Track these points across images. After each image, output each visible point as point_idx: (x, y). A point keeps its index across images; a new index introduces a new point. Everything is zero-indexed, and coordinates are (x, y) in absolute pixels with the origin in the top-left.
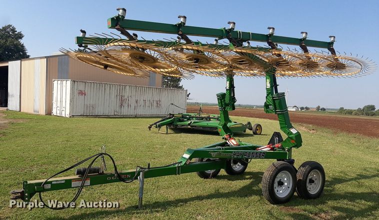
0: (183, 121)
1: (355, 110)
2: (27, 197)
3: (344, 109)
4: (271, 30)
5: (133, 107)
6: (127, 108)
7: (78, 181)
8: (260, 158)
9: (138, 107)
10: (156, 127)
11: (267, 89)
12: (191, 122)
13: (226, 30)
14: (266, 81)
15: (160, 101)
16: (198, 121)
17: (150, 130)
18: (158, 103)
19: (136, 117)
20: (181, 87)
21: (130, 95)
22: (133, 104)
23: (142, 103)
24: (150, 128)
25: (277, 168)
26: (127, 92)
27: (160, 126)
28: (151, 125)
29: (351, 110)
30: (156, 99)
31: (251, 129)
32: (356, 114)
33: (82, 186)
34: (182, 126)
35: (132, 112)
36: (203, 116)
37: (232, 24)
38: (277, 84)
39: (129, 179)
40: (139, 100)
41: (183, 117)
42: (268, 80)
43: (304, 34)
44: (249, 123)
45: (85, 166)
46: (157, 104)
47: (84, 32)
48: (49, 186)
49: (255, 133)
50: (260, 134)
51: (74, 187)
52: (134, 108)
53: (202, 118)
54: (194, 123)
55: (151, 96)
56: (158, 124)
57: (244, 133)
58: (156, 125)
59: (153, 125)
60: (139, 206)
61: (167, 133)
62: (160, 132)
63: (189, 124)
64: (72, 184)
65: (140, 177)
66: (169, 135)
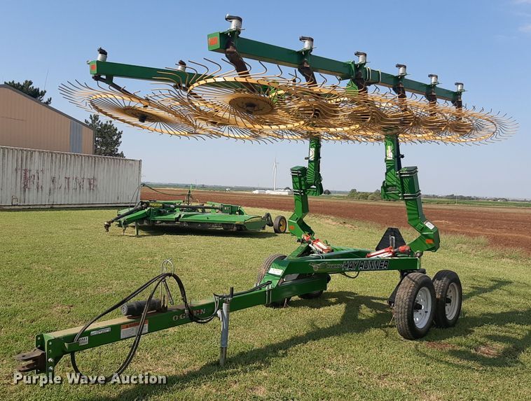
0: (164, 214)
1: (371, 193)
2: (51, 364)
3: (357, 191)
4: (401, 68)
5: (46, 190)
6: (35, 191)
7: (131, 326)
8: (381, 269)
9: (56, 190)
10: (120, 226)
11: (386, 160)
12: (180, 216)
13: (356, 66)
14: (386, 149)
15: (94, 179)
16: (190, 213)
17: (108, 230)
18: (92, 183)
19: (52, 208)
20: (122, 155)
21: (40, 169)
22: (47, 185)
23: (62, 182)
24: (107, 227)
25: (416, 283)
26: (36, 164)
27: (126, 224)
28: (110, 223)
29: (366, 193)
30: (88, 175)
31: (271, 224)
32: (373, 199)
33: (139, 335)
34: (163, 221)
35: (44, 199)
36: (194, 204)
37: (361, 56)
38: (401, 153)
39: (205, 316)
40: (57, 177)
41: (164, 207)
42: (389, 147)
43: (433, 78)
44: (268, 215)
45: (143, 298)
46: (90, 184)
47: (103, 52)
48: (85, 340)
49: (277, 231)
50: (284, 232)
51: (125, 339)
52: (48, 192)
53: (194, 209)
54: (185, 216)
55: (79, 169)
56: (122, 220)
57: (263, 231)
58: (120, 222)
59: (113, 222)
60: (222, 362)
61: (138, 236)
62: (125, 234)
63: (177, 219)
64: (121, 334)
65: (222, 312)
66: (141, 239)
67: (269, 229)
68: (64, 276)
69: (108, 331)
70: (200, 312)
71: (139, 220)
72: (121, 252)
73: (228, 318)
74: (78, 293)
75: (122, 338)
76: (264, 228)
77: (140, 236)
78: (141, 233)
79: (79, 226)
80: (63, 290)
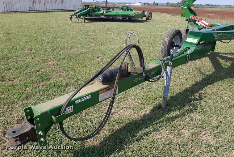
0: (96, 11)
2: (42, 136)
6: (38, 4)
7: (106, 91)
9: (47, 3)
10: (76, 17)
12: (103, 12)
16: (108, 11)
17: (71, 20)
19: (46, 11)
22: (43, 1)
24: (71, 18)
27: (79, 16)
28: (72, 16)
31: (145, 16)
32: (176, 7)
34: (95, 15)
35: (43, 8)
41: (96, 8)
44: (144, 11)
49: (148, 19)
50: (151, 20)
52: (44, 4)
53: (109, 9)
54: (106, 12)
56: (77, 14)
57: (142, 19)
58: (76, 15)
59: (73, 15)
60: (163, 106)
61: (85, 22)
62: (79, 22)
63: (102, 14)
64: (100, 98)
65: (167, 73)
66: (87, 24)
67: (144, 18)
68: (53, 43)
69: (89, 98)
70: (151, 74)
71: (85, 15)
72: (79, 31)
73: (171, 77)
74: (61, 53)
75: (100, 101)
76: (142, 18)
77: (86, 23)
78: (86, 21)
79: (58, 19)
80: (53, 51)
